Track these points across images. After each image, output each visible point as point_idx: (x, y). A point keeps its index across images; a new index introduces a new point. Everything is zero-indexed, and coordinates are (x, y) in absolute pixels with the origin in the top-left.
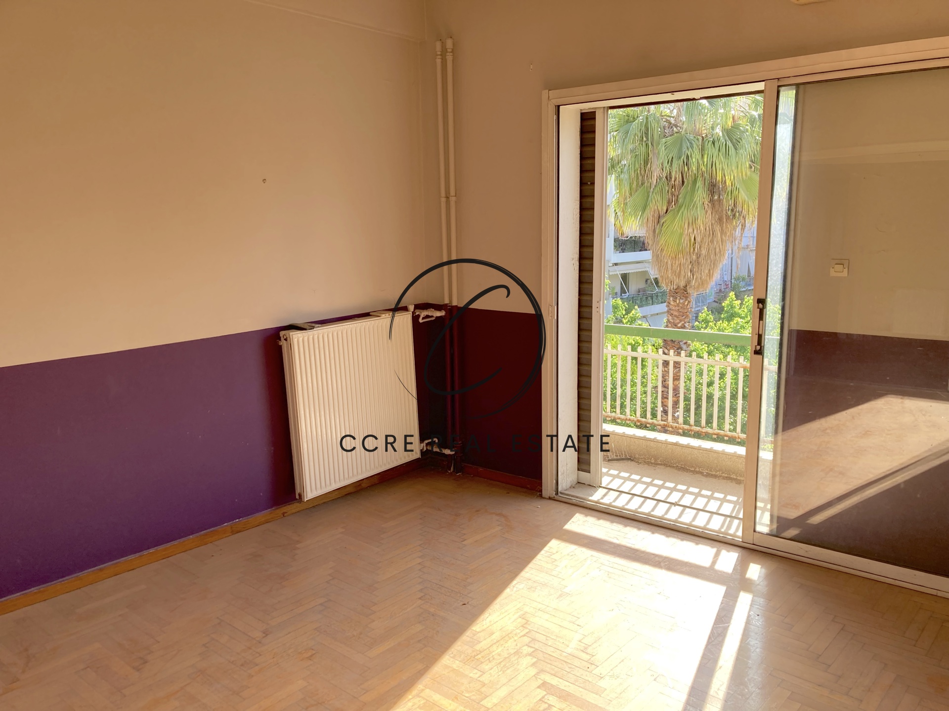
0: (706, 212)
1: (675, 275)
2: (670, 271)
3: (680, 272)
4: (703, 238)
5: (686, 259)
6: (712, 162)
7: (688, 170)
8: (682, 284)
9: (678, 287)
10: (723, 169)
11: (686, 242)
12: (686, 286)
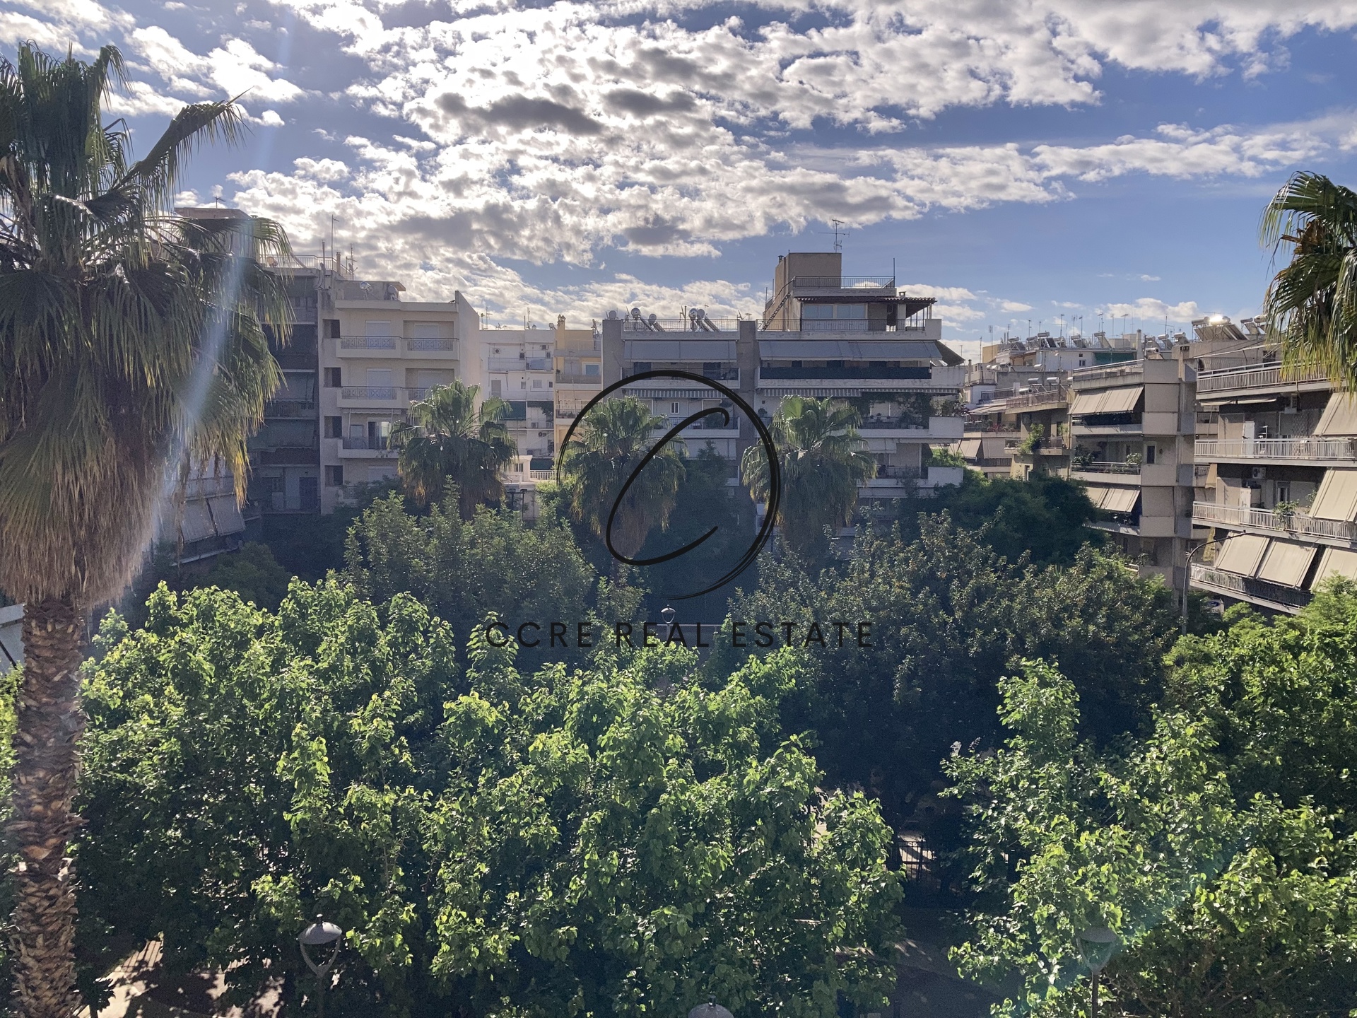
0: (104, 440)
1: (39, 572)
2: (26, 566)
3: (51, 566)
4: (99, 494)
5: (64, 539)
6: (111, 336)
7: (55, 349)
8: (57, 591)
9: (49, 598)
10: (136, 354)
11: (60, 503)
12: (68, 594)
